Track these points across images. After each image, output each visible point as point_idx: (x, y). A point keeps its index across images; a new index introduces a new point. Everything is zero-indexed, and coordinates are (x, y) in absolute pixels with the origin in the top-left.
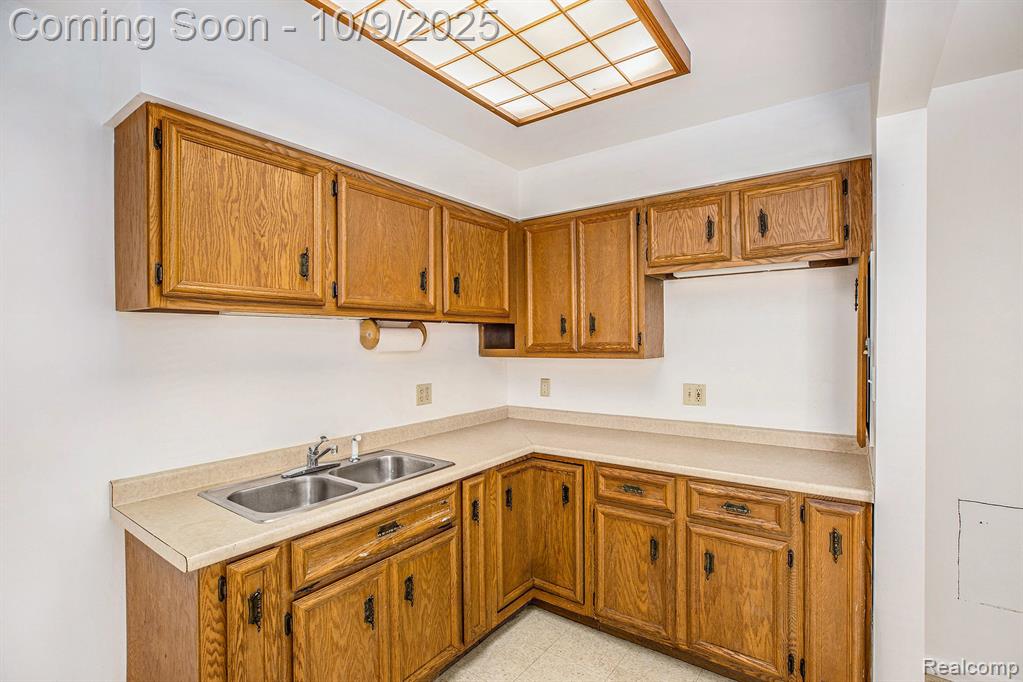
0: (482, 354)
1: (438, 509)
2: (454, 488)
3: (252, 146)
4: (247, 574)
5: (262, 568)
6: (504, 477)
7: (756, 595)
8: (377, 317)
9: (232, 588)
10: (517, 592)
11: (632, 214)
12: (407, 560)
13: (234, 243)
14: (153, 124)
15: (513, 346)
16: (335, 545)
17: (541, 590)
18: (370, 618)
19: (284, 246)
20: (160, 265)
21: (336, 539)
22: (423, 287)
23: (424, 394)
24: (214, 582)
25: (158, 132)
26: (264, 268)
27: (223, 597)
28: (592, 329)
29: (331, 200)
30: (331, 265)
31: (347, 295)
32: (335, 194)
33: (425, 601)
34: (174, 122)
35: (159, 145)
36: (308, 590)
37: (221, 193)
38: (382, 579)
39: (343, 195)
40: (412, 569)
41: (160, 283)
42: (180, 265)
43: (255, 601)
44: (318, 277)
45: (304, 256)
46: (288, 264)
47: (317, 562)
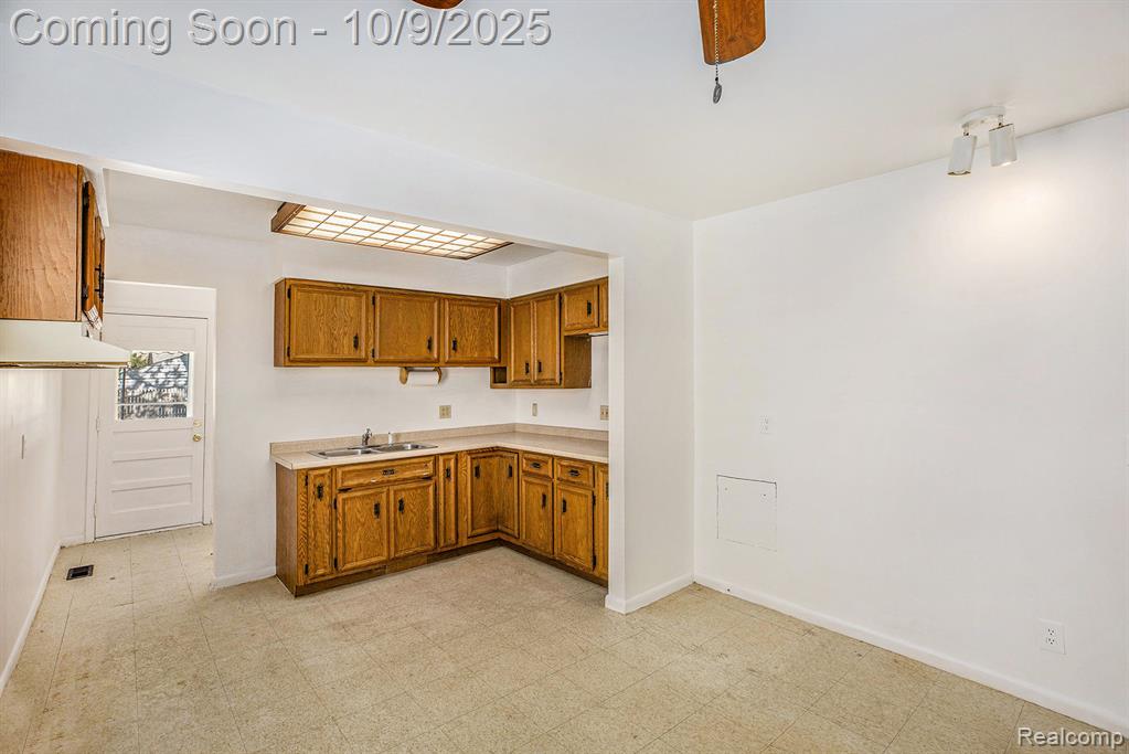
0: (492, 387)
1: (422, 468)
2: (432, 458)
3: (331, 288)
4: (316, 476)
5: (323, 475)
6: (472, 459)
7: (582, 522)
8: (408, 367)
9: (310, 480)
10: (484, 530)
11: (557, 297)
12: (400, 490)
13: (321, 335)
14: (287, 287)
15: (505, 382)
16: (359, 474)
17: (503, 532)
18: (377, 513)
19: (345, 334)
20: (289, 348)
21: (359, 471)
22: (430, 347)
23: (445, 412)
24: (303, 477)
25: (289, 290)
26: (335, 346)
27: (307, 484)
28: (540, 370)
29: (371, 306)
30: (372, 341)
31: (380, 355)
32: (374, 303)
33: (411, 515)
34: (295, 285)
35: (289, 296)
36: (345, 490)
37: (316, 313)
38: (384, 496)
39: (378, 303)
40: (403, 495)
41: (289, 355)
42: (297, 347)
43: (320, 488)
44: (363, 348)
45: (356, 338)
46: (347, 342)
47: (349, 479)
